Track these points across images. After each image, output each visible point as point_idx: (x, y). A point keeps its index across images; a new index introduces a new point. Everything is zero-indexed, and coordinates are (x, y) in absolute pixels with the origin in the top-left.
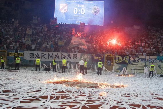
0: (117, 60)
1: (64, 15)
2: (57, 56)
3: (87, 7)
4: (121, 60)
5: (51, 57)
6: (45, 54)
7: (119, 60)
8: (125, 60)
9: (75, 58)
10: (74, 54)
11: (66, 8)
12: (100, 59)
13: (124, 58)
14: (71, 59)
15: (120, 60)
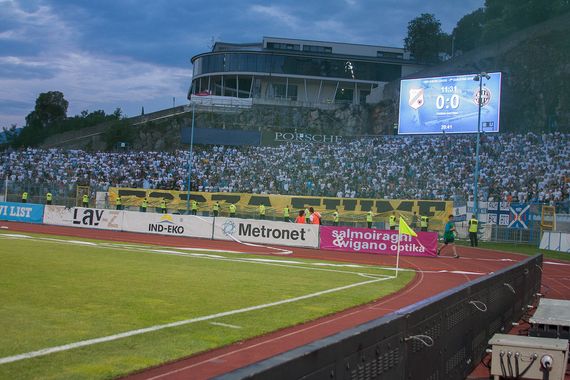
1: (417, 114)
3: (463, 92)
11: (421, 98)
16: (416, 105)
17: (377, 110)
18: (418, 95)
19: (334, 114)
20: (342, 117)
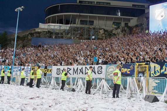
0: (153, 72)
1: (161, 23)
2: (82, 70)
4: (159, 71)
5: (75, 73)
6: (70, 69)
7: (155, 72)
8: (165, 70)
9: (99, 72)
10: (99, 67)
11: (163, 14)
12: (129, 71)
13: (164, 67)
14: (95, 74)
15: (157, 71)
16: (160, 18)
17: (134, 29)
18: (161, 13)
19: (112, 32)
20: (116, 33)
